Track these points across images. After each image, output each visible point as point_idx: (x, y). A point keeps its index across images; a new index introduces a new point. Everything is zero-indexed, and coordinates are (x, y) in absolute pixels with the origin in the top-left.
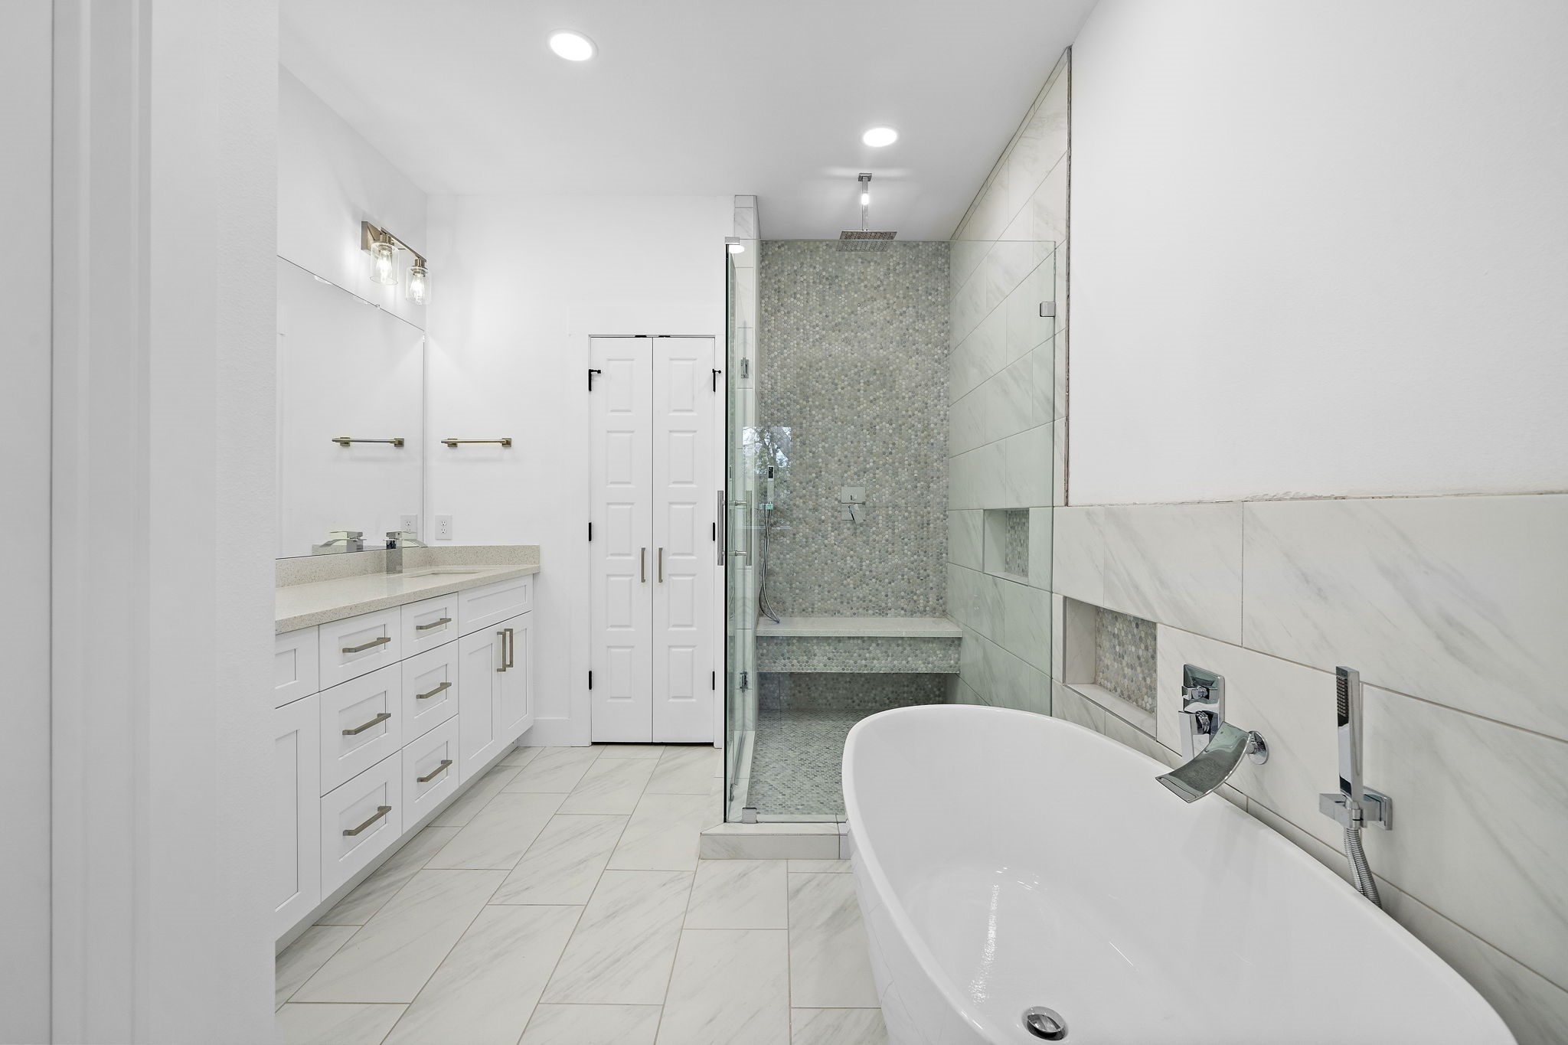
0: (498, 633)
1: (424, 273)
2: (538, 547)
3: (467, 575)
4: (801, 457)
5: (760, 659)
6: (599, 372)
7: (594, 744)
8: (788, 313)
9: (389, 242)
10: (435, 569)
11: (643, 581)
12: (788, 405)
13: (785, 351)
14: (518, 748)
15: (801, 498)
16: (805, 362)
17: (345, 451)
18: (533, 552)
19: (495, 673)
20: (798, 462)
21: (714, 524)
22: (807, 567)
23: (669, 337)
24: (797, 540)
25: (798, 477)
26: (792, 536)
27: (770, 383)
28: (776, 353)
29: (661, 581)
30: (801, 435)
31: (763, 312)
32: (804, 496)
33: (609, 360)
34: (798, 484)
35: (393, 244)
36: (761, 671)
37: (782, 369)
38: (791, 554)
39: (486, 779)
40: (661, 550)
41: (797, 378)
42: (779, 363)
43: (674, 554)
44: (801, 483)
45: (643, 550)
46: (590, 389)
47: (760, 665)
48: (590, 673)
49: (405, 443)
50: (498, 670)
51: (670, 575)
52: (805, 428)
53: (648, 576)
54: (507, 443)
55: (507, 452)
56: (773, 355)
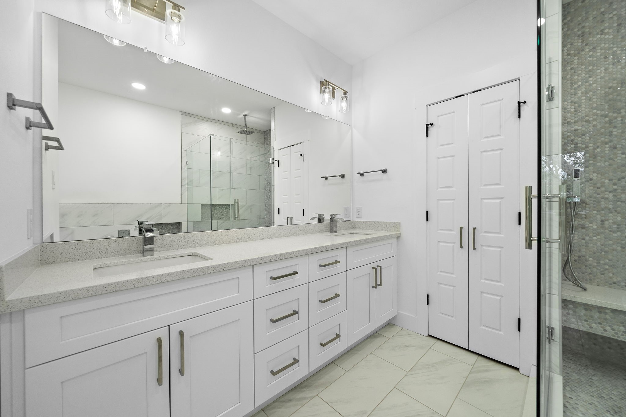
0: (373, 268)
1: (346, 97)
2: (400, 223)
3: (365, 236)
4: (610, 159)
5: (565, 316)
6: (432, 124)
7: (430, 336)
8: (594, 48)
9: (328, 85)
10: (353, 231)
11: (462, 247)
12: (594, 120)
13: (591, 79)
14: (390, 324)
15: (610, 192)
16: (615, 81)
17: (327, 181)
18: (398, 226)
19: (371, 288)
20: (607, 163)
21: (520, 213)
22: (619, 248)
23: (480, 90)
24: (606, 226)
25: (607, 175)
26: (600, 222)
27: (573, 107)
28: (580, 83)
29: (474, 248)
30: (611, 141)
31: (566, 57)
32: (616, 190)
33: (438, 116)
34: (607, 181)
35: (330, 85)
36: (566, 325)
37: (587, 93)
38: (598, 237)
39: (368, 340)
40: (474, 229)
41: (605, 97)
42: (584, 89)
43: (485, 232)
44: (610, 180)
45: (462, 228)
46: (427, 135)
47: (565, 321)
48: (428, 296)
49: (345, 176)
50: (373, 287)
51: (482, 246)
52: (616, 136)
53: (465, 244)
54: (385, 171)
55: (385, 175)
56: (576, 86)
